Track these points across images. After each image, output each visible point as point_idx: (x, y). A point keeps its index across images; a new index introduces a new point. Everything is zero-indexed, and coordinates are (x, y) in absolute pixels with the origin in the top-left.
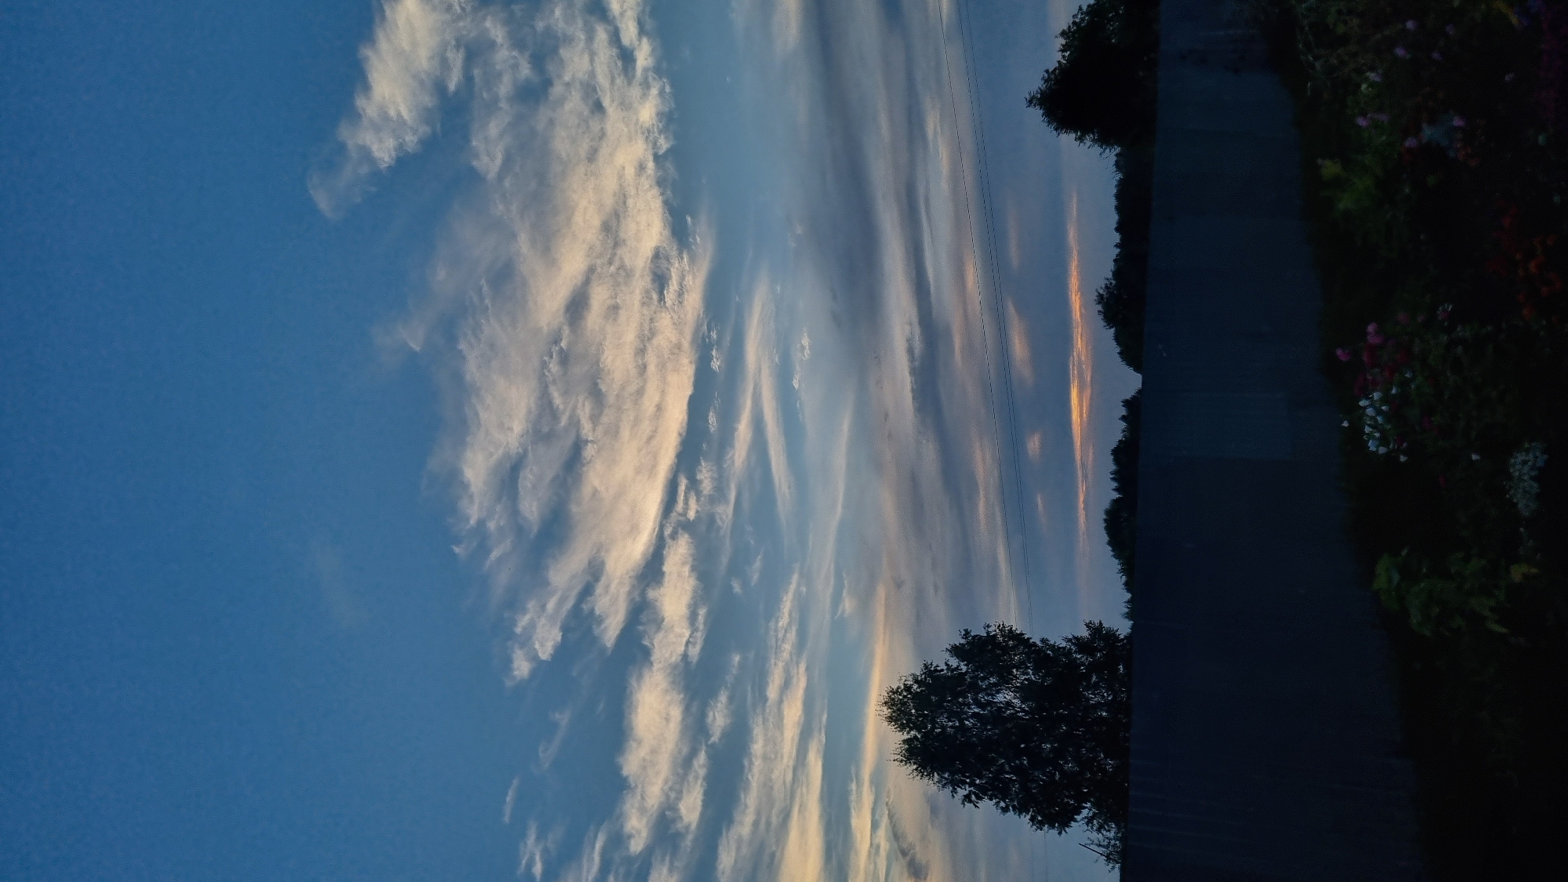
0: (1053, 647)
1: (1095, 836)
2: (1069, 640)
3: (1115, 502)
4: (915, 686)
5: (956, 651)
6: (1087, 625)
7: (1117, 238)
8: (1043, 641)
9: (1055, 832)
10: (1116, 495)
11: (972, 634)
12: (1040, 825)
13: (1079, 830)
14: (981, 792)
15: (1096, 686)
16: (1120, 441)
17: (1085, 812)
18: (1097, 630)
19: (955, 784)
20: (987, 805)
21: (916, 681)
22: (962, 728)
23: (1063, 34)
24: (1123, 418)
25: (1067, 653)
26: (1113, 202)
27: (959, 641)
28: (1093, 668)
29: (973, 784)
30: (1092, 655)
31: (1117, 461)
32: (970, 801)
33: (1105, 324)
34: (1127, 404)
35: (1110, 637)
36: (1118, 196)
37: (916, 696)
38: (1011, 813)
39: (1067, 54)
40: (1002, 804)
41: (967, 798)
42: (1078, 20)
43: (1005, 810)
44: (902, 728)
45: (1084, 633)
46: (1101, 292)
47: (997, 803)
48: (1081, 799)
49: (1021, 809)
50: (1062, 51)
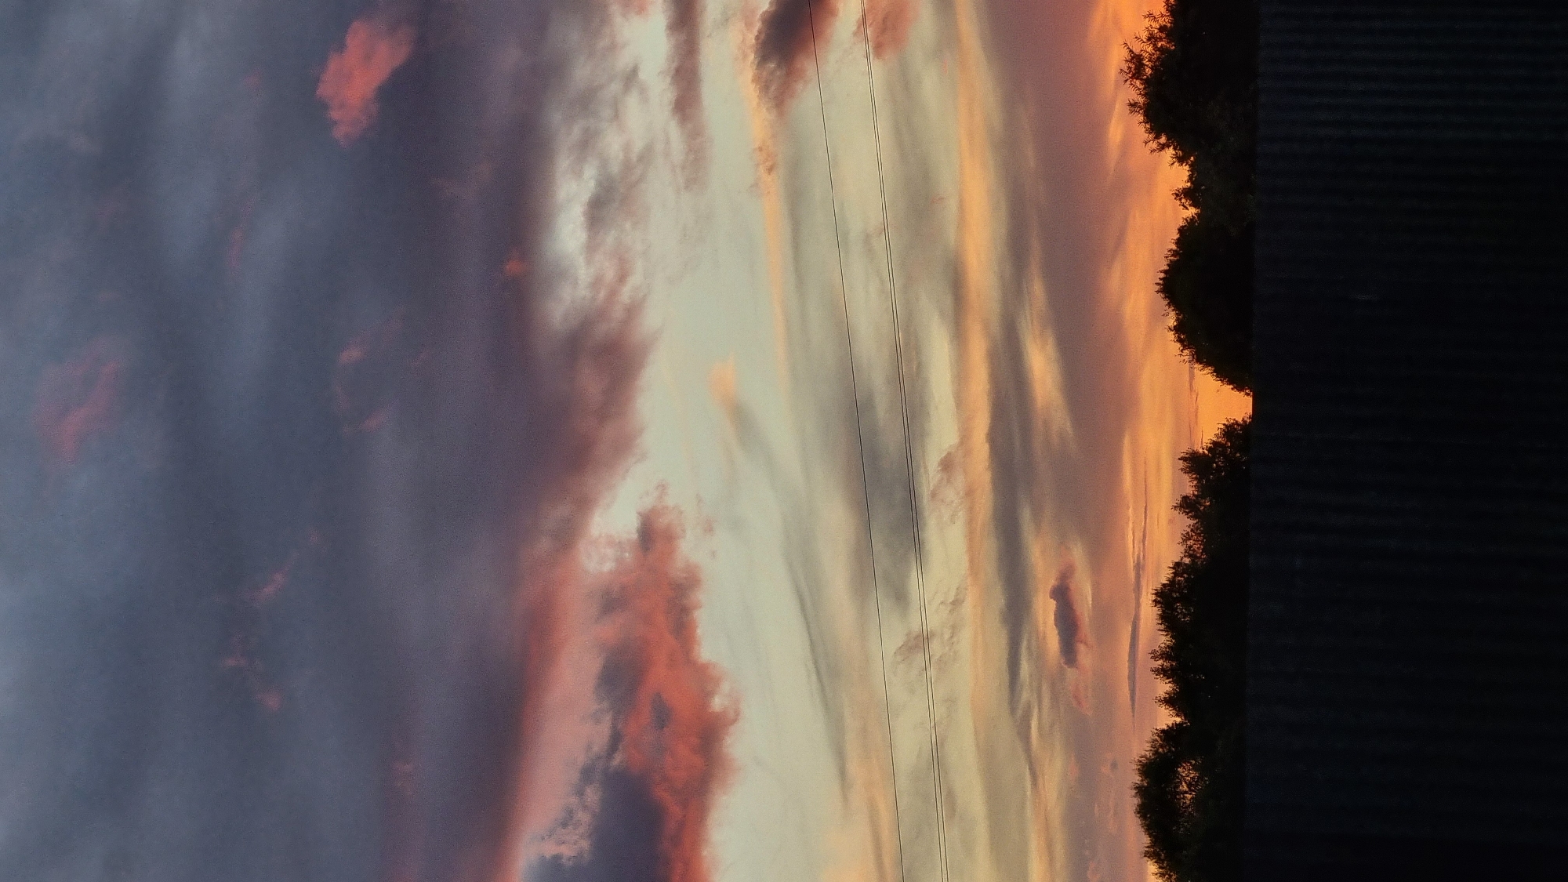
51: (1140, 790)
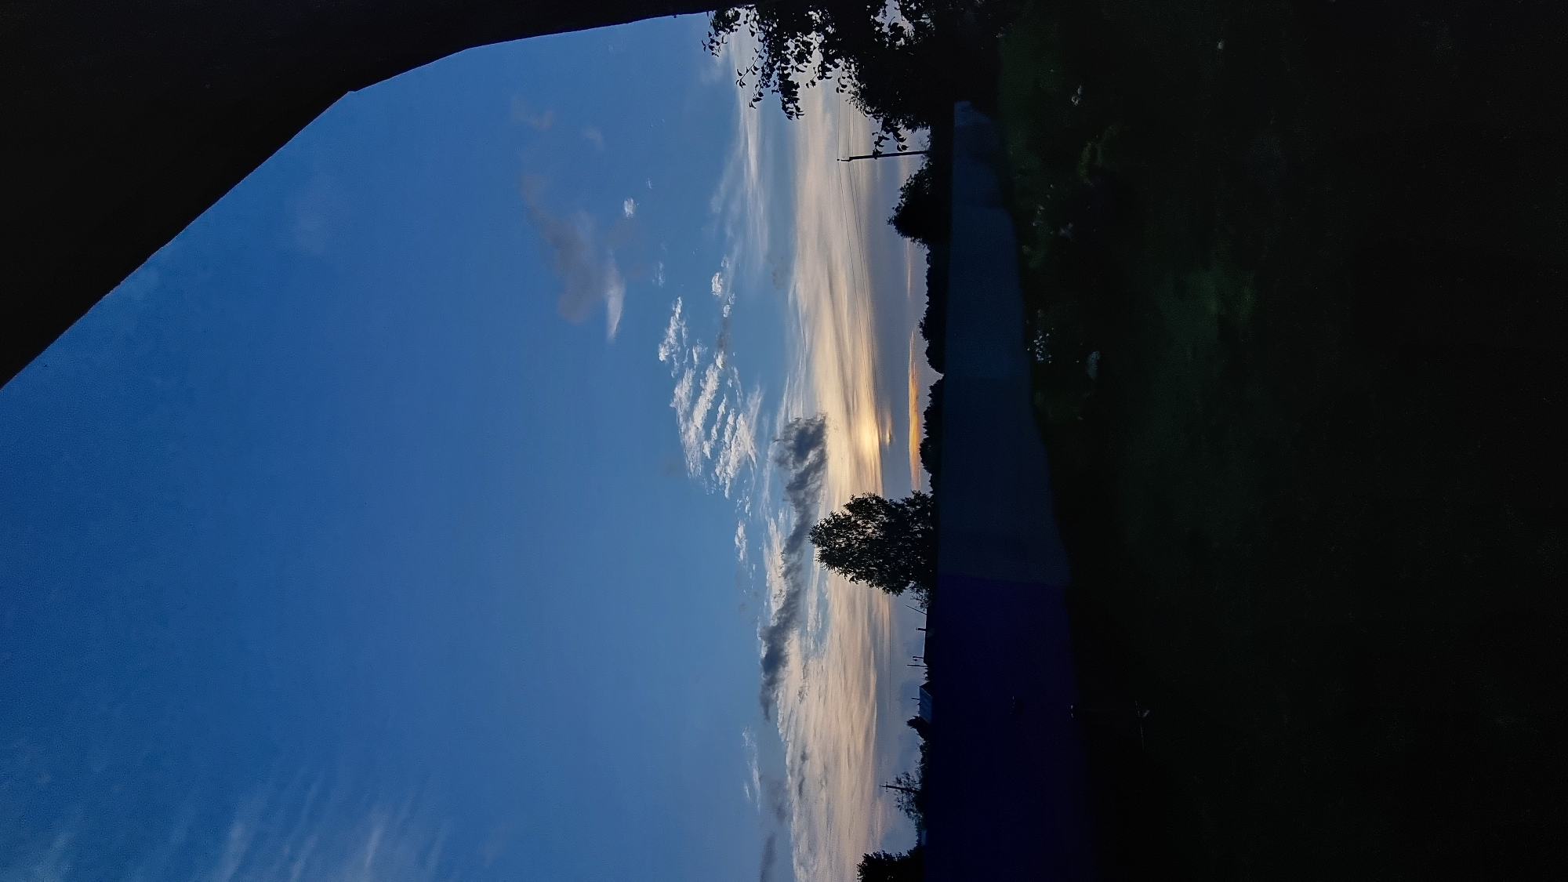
0: (895, 504)
1: (915, 595)
2: (903, 500)
3: (926, 440)
4: (826, 525)
5: (849, 506)
6: (914, 493)
7: (927, 299)
8: (891, 500)
9: (895, 595)
10: (926, 436)
11: (856, 497)
12: (888, 592)
13: (908, 593)
14: (859, 576)
15: (916, 523)
16: (928, 408)
17: (911, 585)
18: (917, 495)
19: (846, 573)
20: (862, 582)
21: (827, 522)
22: (849, 545)
23: (902, 189)
24: (930, 395)
25: (902, 506)
26: (926, 281)
27: (849, 501)
28: (915, 513)
29: (855, 572)
30: (915, 507)
31: (926, 418)
32: (854, 580)
34: (931, 388)
35: (925, 496)
36: (927, 277)
37: (826, 529)
38: (875, 587)
40: (870, 583)
41: (852, 579)
42: (909, 182)
43: (871, 586)
44: (819, 546)
45: (913, 497)
47: (867, 582)
48: (909, 579)
49: (878, 585)
50: (902, 197)
51: (921, 449)
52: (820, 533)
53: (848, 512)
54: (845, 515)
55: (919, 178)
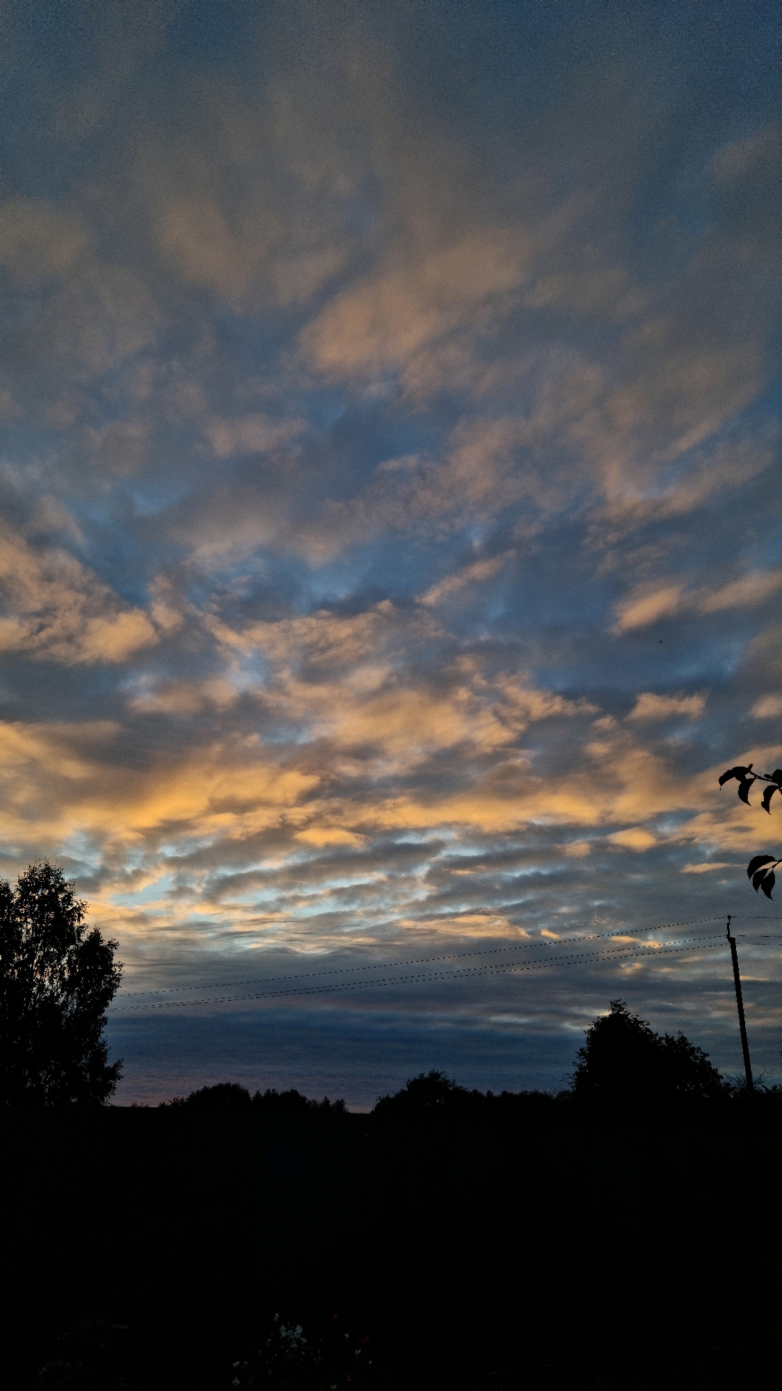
0: (99, 1029)
2: (104, 1047)
3: (246, 1094)
4: (63, 895)
8: (105, 1021)
10: (252, 1094)
11: (114, 951)
15: (57, 1075)
16: (304, 1099)
18: (113, 1076)
21: (69, 897)
25: (93, 1044)
27: (107, 937)
28: (76, 1072)
30: (87, 1070)
31: (286, 1095)
33: (411, 1080)
36: (535, 1093)
37: (53, 897)
39: (663, 1042)
44: (21, 883)
46: (442, 1076)
52: (46, 885)
53: (84, 937)
54: (81, 929)
55: (706, 1073)
